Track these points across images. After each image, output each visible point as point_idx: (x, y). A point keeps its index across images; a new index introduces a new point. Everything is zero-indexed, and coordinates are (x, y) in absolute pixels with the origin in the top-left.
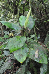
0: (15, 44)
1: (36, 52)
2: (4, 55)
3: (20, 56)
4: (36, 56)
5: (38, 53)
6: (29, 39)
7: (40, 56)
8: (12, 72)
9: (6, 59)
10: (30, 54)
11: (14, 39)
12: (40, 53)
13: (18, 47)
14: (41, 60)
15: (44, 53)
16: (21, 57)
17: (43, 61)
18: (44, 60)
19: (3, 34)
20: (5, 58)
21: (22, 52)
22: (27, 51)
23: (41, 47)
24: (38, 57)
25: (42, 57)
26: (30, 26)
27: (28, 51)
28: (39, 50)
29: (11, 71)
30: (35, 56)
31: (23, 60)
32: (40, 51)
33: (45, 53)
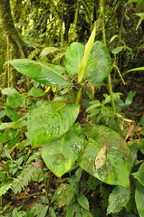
0: (45, 126)
1: (101, 154)
2: (26, 143)
3: (57, 159)
4: (99, 164)
5: (104, 157)
6: (98, 104)
7: (110, 165)
8: (44, 190)
9: (31, 154)
10: (85, 155)
11: (46, 112)
12: (111, 156)
13: (54, 135)
14: (109, 177)
15: (123, 158)
16: (59, 161)
17: (116, 179)
18: (120, 177)
19: (28, 84)
20: (30, 152)
21: (64, 147)
22: (76, 147)
23: (117, 140)
24: (104, 167)
25: (114, 168)
26: (95, 73)
27: (79, 147)
28: (110, 147)
29: (43, 187)
30: (97, 163)
31: (64, 169)
32: (113, 150)
33: (126, 159)
